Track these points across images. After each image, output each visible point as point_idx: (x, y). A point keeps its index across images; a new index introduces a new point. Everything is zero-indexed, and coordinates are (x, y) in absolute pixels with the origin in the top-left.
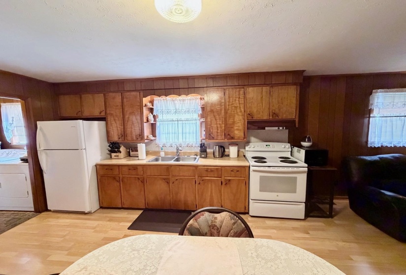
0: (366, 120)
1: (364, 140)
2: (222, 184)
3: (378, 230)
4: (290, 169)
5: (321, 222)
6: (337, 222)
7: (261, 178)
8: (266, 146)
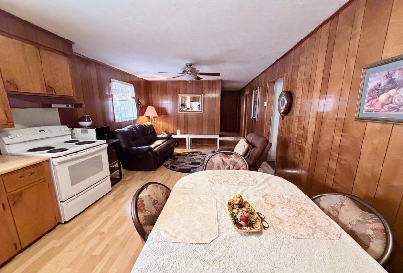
0: (110, 103)
1: (111, 118)
2: (4, 208)
3: (143, 172)
4: (92, 150)
5: (121, 185)
6: (127, 179)
7: (70, 168)
8: (40, 131)
